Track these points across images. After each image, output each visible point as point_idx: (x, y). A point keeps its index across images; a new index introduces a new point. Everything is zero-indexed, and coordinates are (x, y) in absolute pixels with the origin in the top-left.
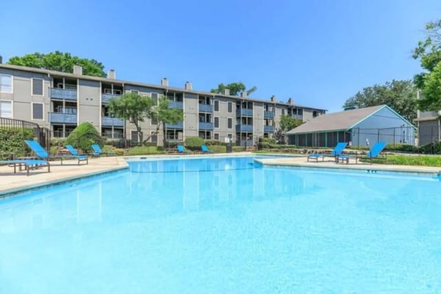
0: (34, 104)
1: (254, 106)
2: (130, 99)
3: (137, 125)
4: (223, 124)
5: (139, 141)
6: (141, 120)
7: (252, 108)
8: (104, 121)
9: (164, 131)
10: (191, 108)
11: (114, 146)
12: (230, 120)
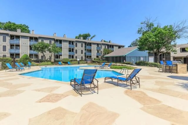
0: (3, 46)
1: (92, 45)
2: (41, 44)
3: (43, 54)
4: (79, 52)
5: (44, 59)
6: (45, 52)
7: (91, 46)
8: (30, 52)
9: (54, 55)
10: (65, 46)
11: (34, 62)
12: (82, 51)
